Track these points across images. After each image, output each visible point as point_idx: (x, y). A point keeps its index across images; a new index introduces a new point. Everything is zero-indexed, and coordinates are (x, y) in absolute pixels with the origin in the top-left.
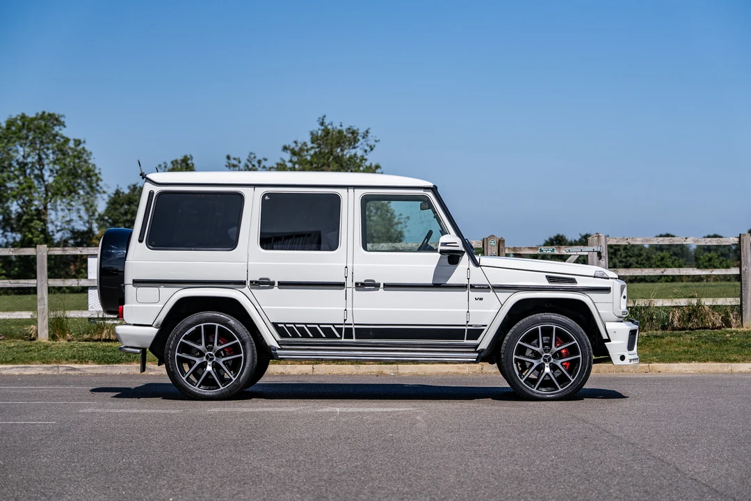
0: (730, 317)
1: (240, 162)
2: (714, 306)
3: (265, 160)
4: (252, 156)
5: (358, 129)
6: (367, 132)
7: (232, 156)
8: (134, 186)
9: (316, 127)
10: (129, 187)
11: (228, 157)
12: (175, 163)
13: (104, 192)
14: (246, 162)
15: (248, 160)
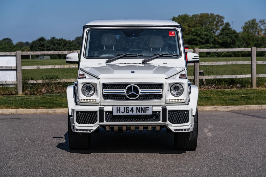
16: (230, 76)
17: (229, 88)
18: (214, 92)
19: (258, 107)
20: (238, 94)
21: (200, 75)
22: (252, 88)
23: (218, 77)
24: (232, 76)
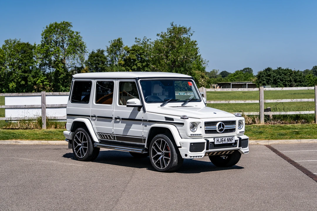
0: (255, 119)
1: (140, 40)
2: (249, 115)
3: (150, 39)
4: (145, 38)
5: (186, 27)
6: (190, 28)
7: (137, 38)
8: (99, 50)
9: (170, 26)
10: (97, 50)
11: (136, 38)
12: (115, 41)
13: (88, 52)
14: (143, 40)
15: (144, 39)
16: (294, 112)
17: (293, 123)
18: (274, 127)
19: (297, 141)
21: (265, 111)
22: (316, 123)
23: (283, 113)
24: (296, 112)
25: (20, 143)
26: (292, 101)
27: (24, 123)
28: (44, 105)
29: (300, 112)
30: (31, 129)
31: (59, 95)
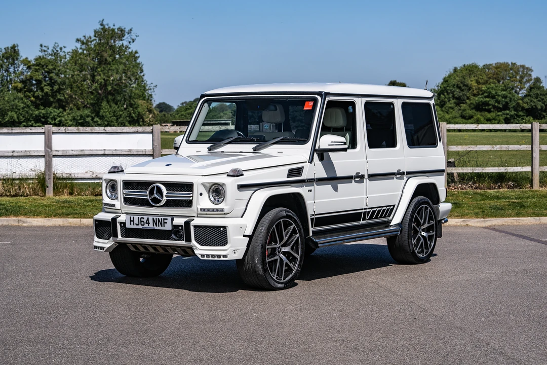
16: (497, 168)
17: (495, 188)
18: (469, 195)
19: (534, 221)
20: (508, 198)
22: (533, 188)
23: (478, 170)
24: (500, 168)
25: (27, 222)
26: (493, 149)
27: (12, 185)
28: (50, 150)
29: (506, 168)
30: (25, 196)
31: (77, 131)
